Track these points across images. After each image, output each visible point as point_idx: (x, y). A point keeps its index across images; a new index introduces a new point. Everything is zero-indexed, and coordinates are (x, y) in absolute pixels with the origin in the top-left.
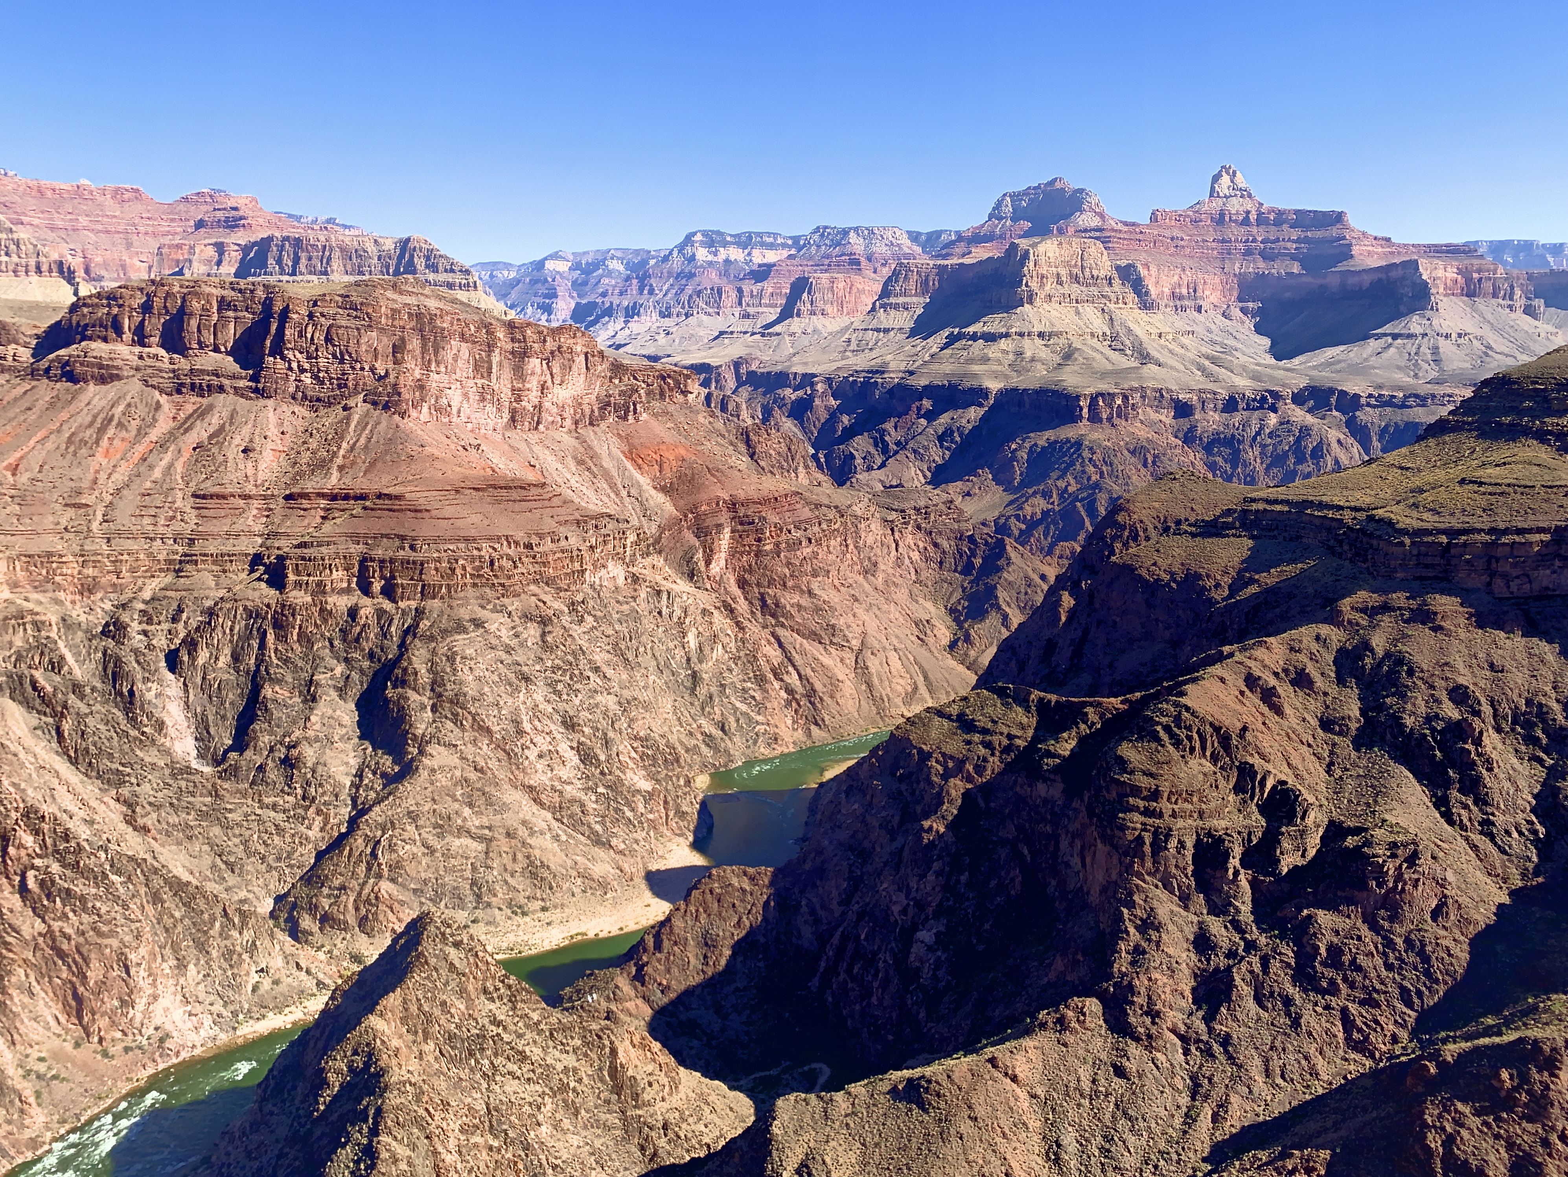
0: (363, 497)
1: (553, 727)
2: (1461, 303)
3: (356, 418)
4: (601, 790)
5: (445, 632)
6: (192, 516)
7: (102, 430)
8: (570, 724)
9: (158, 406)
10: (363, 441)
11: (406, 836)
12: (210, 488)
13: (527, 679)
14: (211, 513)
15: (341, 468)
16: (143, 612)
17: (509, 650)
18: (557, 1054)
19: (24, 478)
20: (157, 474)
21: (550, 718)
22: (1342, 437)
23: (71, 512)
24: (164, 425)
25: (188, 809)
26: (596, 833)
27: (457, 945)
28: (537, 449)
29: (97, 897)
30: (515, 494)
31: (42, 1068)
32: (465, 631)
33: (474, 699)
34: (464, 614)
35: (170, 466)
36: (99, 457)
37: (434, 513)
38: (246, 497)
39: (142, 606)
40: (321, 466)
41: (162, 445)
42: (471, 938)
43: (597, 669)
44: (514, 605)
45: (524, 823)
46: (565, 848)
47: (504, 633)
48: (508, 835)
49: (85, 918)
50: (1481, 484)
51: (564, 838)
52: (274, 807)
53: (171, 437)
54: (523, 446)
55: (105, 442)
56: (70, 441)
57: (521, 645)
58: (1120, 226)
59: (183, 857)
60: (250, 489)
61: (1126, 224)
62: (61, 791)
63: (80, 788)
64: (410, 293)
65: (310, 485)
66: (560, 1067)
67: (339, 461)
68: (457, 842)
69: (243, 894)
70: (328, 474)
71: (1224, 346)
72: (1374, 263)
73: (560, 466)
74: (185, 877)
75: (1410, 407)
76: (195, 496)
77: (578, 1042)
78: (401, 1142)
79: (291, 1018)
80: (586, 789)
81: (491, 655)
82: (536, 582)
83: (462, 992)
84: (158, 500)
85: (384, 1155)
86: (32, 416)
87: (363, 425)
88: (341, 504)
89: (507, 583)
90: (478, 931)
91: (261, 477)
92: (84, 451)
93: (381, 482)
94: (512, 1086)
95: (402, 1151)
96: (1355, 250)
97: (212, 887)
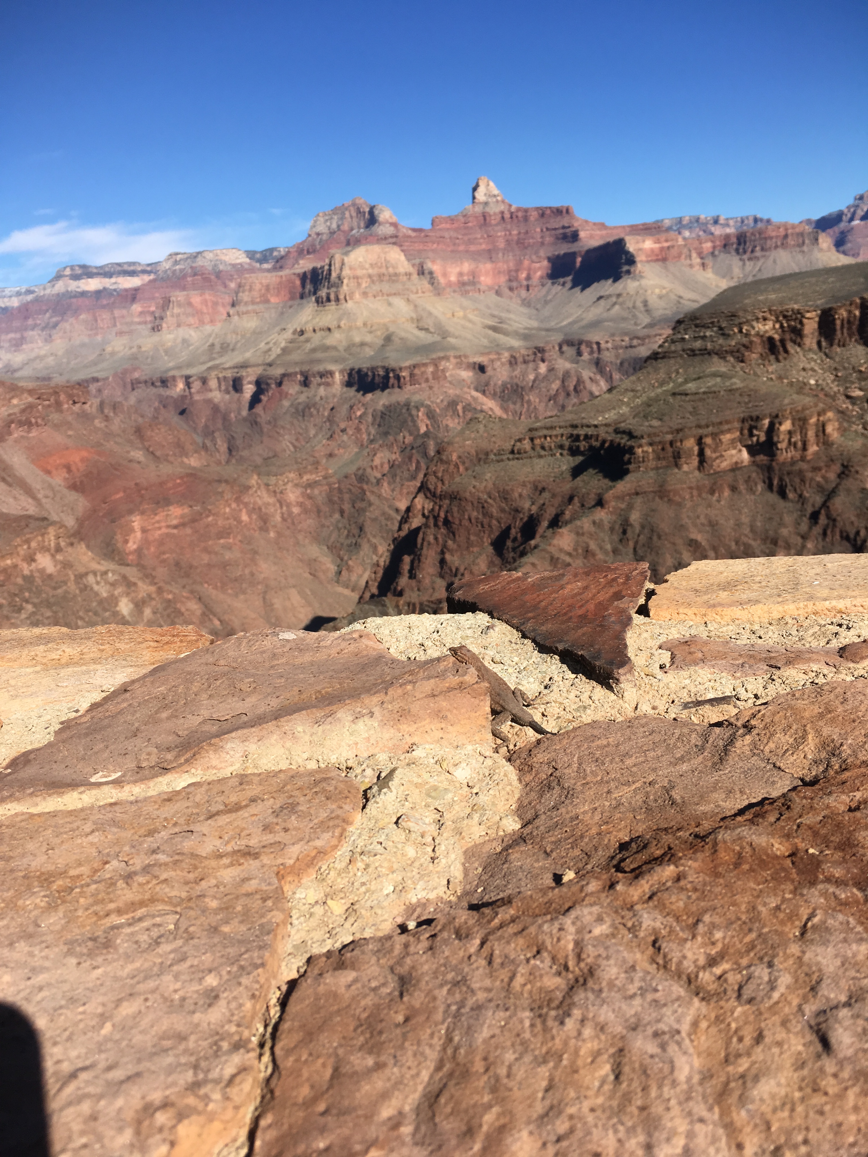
2: (657, 267)
22: (592, 375)
50: (686, 395)
58: (410, 233)
61: (414, 230)
71: (500, 318)
72: (596, 243)
75: (634, 347)
96: (582, 234)
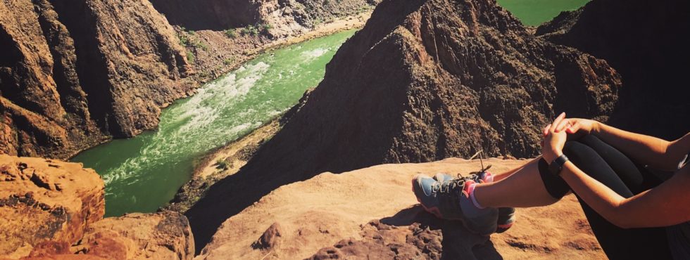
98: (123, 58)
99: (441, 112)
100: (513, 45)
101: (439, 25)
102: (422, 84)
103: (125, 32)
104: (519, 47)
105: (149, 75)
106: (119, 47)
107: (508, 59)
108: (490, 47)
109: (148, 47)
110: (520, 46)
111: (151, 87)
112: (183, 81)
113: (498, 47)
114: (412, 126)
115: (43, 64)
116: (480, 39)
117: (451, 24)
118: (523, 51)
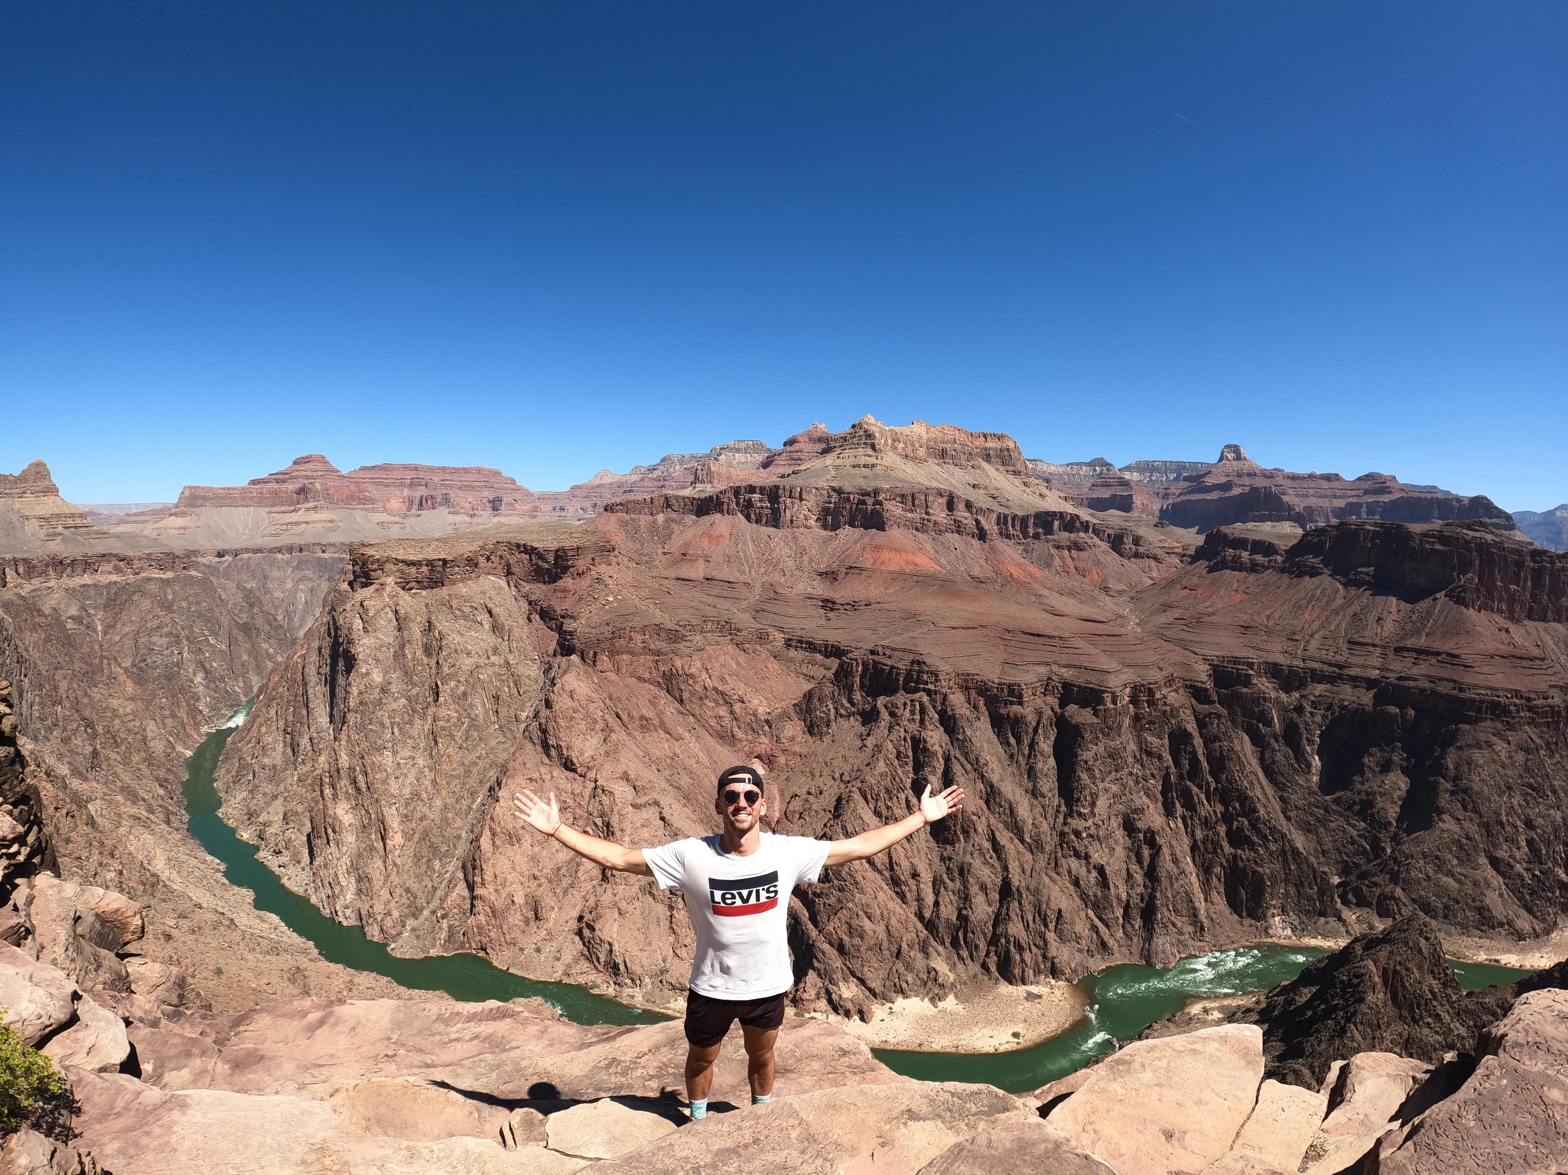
0: (1438, 654)
1: (1519, 823)
3: (1439, 605)
4: (1537, 873)
5: (1470, 746)
6: (1346, 653)
7: (1309, 602)
8: (1529, 824)
9: (1338, 590)
10: (1442, 619)
11: (1418, 865)
12: (1357, 638)
13: (1510, 788)
14: (1355, 652)
15: (1427, 635)
16: (1313, 702)
17: (1504, 766)
18: (1458, 1025)
19: (1271, 623)
20: (1332, 627)
21: (1519, 817)
23: (1290, 643)
24: (1339, 601)
25: (1311, 814)
26: (1526, 901)
27: (1427, 939)
28: (1543, 634)
29: (1260, 845)
30: (1525, 663)
31: (1214, 916)
32: (1480, 748)
33: (1477, 793)
34: (1482, 737)
35: (1340, 623)
36: (1307, 616)
37: (1476, 669)
38: (1374, 646)
39: (1313, 698)
40: (1417, 632)
41: (1336, 612)
42: (1436, 938)
43: (1554, 792)
44: (1512, 736)
45: (1485, 879)
46: (1504, 902)
47: (1503, 754)
48: (1475, 884)
49: (1253, 854)
51: (1506, 896)
52: (1354, 826)
53: (1342, 607)
54: (1534, 632)
55: (1310, 608)
56: (1294, 606)
57: (1512, 765)
59: (1303, 838)
60: (1377, 641)
62: (1257, 786)
63: (1266, 788)
64: (1476, 530)
65: (1409, 643)
66: (1456, 1032)
67: (1428, 630)
68: (1445, 879)
69: (1326, 869)
70: (1419, 638)
73: (1555, 647)
74: (1301, 850)
76: (1349, 642)
77: (1471, 1023)
78: (1360, 1032)
79: (1328, 944)
80: (1527, 870)
81: (1493, 766)
82: (1529, 724)
83: (1420, 968)
84: (1331, 642)
85: (1349, 1034)
86: (1279, 591)
87: (1442, 609)
88: (1424, 657)
89: (1512, 721)
90: (1441, 935)
91: (1385, 634)
92: (1300, 612)
93: (1448, 646)
94: (1426, 1031)
95: (1358, 1036)
97: (1312, 859)
98: (1166, 913)
99: (1377, 1034)
100: (1448, 1002)
101: (1398, 968)
102: (1371, 1008)
103: (1174, 897)
104: (1451, 1004)
105: (1181, 933)
106: (1167, 905)
107: (1439, 1010)
108: (1430, 996)
109: (1184, 912)
110: (1453, 1003)
111: (1179, 940)
112: (1200, 943)
113: (1435, 999)
114: (1353, 1037)
115: (1119, 899)
116: (1425, 988)
117: (1407, 969)
118: (1453, 1008)
